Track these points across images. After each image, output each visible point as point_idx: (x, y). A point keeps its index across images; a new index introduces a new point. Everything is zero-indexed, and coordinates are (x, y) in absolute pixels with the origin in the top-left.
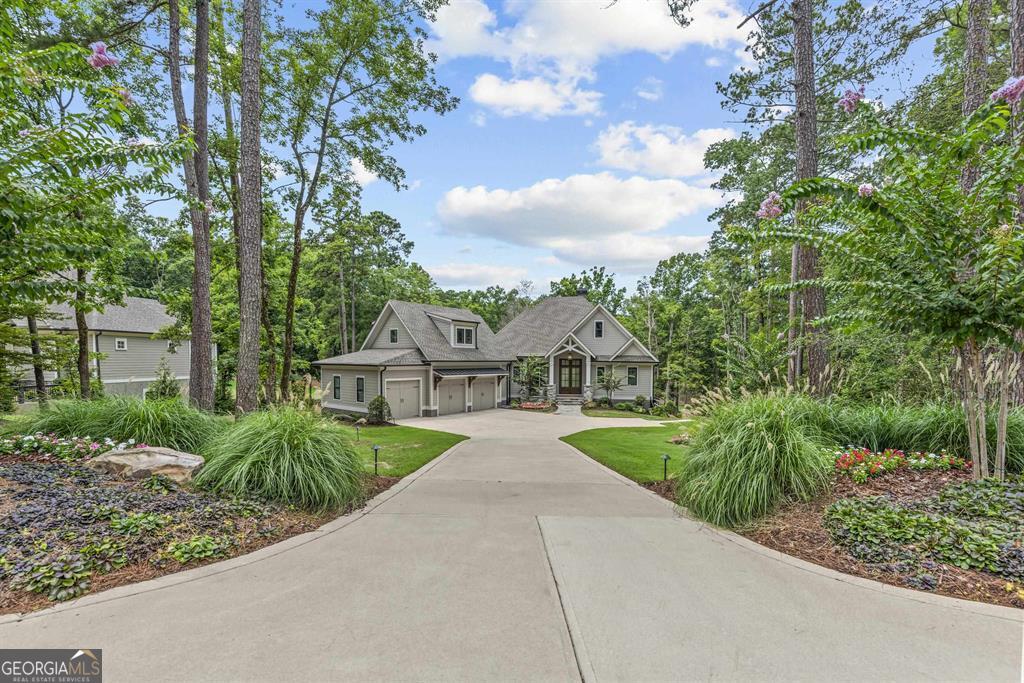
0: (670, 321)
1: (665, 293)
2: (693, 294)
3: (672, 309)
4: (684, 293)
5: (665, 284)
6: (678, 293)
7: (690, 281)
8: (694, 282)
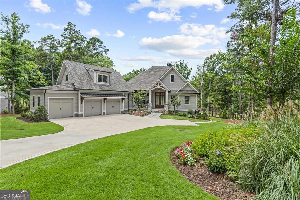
0: (209, 80)
1: (209, 70)
2: (219, 70)
3: (210, 76)
4: (216, 70)
5: (208, 67)
6: (213, 70)
7: (218, 65)
8: (219, 66)
